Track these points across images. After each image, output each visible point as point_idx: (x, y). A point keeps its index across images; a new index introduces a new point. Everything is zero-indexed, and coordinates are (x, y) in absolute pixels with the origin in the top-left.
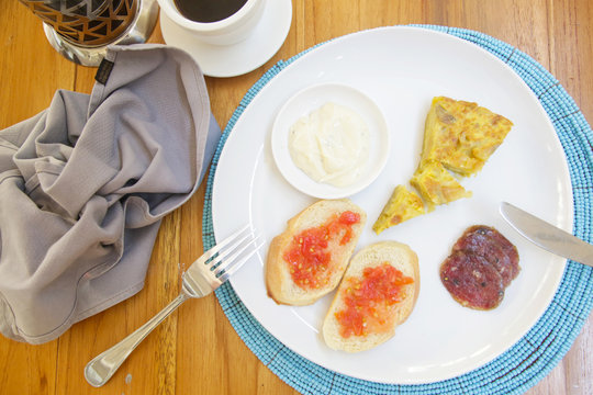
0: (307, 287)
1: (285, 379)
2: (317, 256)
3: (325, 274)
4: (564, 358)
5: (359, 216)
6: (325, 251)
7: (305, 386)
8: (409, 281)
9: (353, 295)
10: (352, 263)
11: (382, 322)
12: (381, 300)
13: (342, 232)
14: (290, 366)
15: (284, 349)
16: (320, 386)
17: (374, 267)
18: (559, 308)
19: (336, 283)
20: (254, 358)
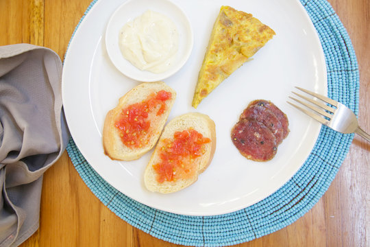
0: (133, 147)
1: (120, 215)
2: (140, 124)
3: (146, 137)
4: (324, 196)
5: (171, 94)
6: (146, 120)
7: (135, 220)
8: (207, 141)
9: (166, 152)
10: (166, 128)
11: (187, 171)
12: (186, 155)
13: (159, 106)
14: (124, 205)
15: (119, 194)
16: (145, 219)
17: (182, 131)
18: (320, 159)
19: (154, 144)
20: (98, 202)
